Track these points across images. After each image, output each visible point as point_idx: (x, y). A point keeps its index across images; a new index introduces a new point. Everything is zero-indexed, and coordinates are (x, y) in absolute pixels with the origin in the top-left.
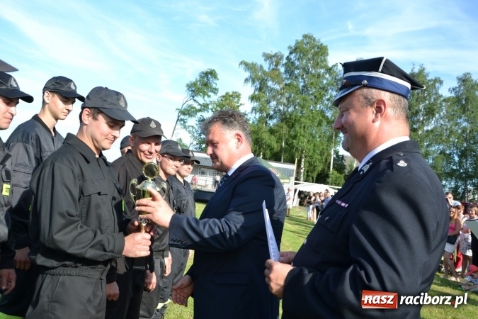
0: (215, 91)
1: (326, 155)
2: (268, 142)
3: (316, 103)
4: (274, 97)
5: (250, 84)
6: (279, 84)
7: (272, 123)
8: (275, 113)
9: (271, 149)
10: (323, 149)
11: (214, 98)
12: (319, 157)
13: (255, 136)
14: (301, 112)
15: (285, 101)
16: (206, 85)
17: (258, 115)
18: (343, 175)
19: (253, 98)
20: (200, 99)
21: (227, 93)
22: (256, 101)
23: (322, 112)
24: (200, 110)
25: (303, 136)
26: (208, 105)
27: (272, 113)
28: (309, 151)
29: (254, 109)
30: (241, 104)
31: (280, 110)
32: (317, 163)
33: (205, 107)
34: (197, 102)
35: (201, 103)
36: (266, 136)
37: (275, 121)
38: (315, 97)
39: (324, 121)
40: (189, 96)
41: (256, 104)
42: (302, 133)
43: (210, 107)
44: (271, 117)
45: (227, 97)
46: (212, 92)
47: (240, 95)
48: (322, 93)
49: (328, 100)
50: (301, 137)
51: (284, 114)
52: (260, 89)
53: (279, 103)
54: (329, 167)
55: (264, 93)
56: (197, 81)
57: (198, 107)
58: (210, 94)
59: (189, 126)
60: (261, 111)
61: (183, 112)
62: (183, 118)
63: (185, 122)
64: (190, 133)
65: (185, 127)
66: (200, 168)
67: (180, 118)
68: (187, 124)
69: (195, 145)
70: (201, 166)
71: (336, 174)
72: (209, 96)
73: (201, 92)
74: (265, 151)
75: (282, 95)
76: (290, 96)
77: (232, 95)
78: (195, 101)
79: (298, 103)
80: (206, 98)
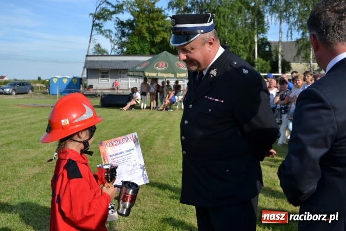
1: (249, 43)
8: (193, 5)
10: (246, 37)
12: (242, 46)
17: (175, 10)
18: (269, 61)
24: (114, 13)
25: (224, 26)
26: (122, 6)
27: (189, 6)
28: (232, 41)
29: (170, 4)
31: (197, 2)
32: (241, 53)
33: (119, 8)
34: (110, 4)
35: (114, 5)
42: (223, 23)
43: (125, 7)
50: (222, 28)
51: (202, 5)
54: (254, 55)
57: (112, 10)
59: (105, 31)
60: (178, 5)
61: (97, 17)
62: (98, 23)
63: (100, 27)
64: (107, 37)
65: (101, 32)
66: (120, 72)
67: (95, 23)
68: (103, 29)
69: (116, 49)
70: (120, 69)
71: (262, 62)
78: (108, 3)
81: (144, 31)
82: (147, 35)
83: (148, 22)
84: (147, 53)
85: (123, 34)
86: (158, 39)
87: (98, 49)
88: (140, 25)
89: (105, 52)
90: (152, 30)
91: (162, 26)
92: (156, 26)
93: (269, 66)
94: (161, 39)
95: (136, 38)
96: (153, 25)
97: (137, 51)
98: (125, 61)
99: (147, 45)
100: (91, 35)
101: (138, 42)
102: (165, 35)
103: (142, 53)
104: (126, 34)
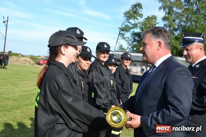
0: (141, 16)
2: (175, 45)
4: (177, 17)
5: (162, 10)
6: (181, 9)
7: (176, 33)
8: (179, 27)
9: (177, 49)
14: (196, 25)
15: (185, 19)
16: (135, 12)
21: (148, 17)
22: (167, 20)
24: (132, 28)
26: (137, 24)
27: (176, 27)
29: (165, 25)
30: (157, 23)
31: (181, 25)
33: (135, 26)
34: (131, 23)
35: (133, 24)
36: (173, 41)
37: (178, 32)
40: (125, 20)
41: (166, 22)
43: (138, 25)
44: (176, 30)
45: (148, 19)
46: (139, 16)
47: (156, 17)
51: (185, 27)
52: (169, 13)
53: (181, 21)
55: (171, 15)
56: (130, 10)
57: (131, 26)
58: (138, 17)
59: (126, 38)
60: (170, 26)
61: (122, 29)
62: (122, 33)
63: (123, 35)
64: (127, 41)
65: (124, 38)
66: (133, 62)
67: (120, 33)
68: (125, 36)
69: (130, 49)
70: (134, 60)
72: (137, 19)
73: (133, 17)
74: (173, 50)
75: (183, 15)
76: (188, 16)
77: (152, 18)
78: (129, 22)
79: (194, 20)
80: (136, 20)
85: (135, 40)
87: (121, 48)
89: (125, 49)
98: (137, 56)
100: (118, 40)
104: (136, 40)
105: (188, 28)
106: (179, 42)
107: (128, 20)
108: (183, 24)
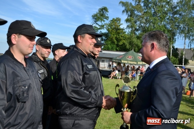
0: (107, 18)
2: (137, 43)
3: (161, 21)
4: (138, 19)
5: (125, 13)
6: (141, 12)
7: (138, 33)
8: (139, 28)
9: (138, 47)
11: (107, 22)
13: (129, 41)
14: (154, 26)
15: (144, 21)
16: (102, 15)
17: (130, 29)
18: (178, 58)
19: (127, 21)
20: (99, 23)
21: (113, 19)
22: (129, 22)
23: (165, 25)
24: (100, 29)
26: (104, 25)
27: (138, 28)
29: (128, 26)
30: (121, 24)
31: (142, 26)
33: (102, 27)
34: (98, 24)
35: (100, 25)
36: (135, 40)
37: (139, 32)
38: (161, 18)
39: (166, 30)
40: (93, 22)
41: (129, 24)
43: (105, 27)
44: (137, 30)
45: (114, 21)
46: (105, 18)
47: (120, 19)
48: (165, 15)
49: (168, 19)
51: (144, 28)
52: (131, 16)
53: (141, 22)
54: (170, 55)
55: (133, 17)
56: (97, 13)
57: (99, 27)
58: (104, 20)
60: (132, 27)
66: (101, 58)
70: (101, 57)
71: (174, 58)
72: (104, 21)
73: (100, 19)
74: (135, 48)
75: (142, 18)
76: (147, 18)
77: (116, 20)
78: (97, 24)
79: (152, 21)
80: (102, 22)
81: (114, 39)
82: (115, 41)
83: (116, 35)
84: (115, 50)
86: (121, 43)
88: (112, 36)
90: (118, 38)
91: (123, 37)
92: (120, 37)
93: (178, 61)
94: (122, 43)
95: (110, 42)
96: (119, 36)
97: (109, 48)
99: (115, 46)
101: (111, 44)
102: (125, 42)
103: (112, 50)
104: (103, 40)
105: (148, 28)
106: (140, 40)
107: (96, 22)
108: (143, 25)
